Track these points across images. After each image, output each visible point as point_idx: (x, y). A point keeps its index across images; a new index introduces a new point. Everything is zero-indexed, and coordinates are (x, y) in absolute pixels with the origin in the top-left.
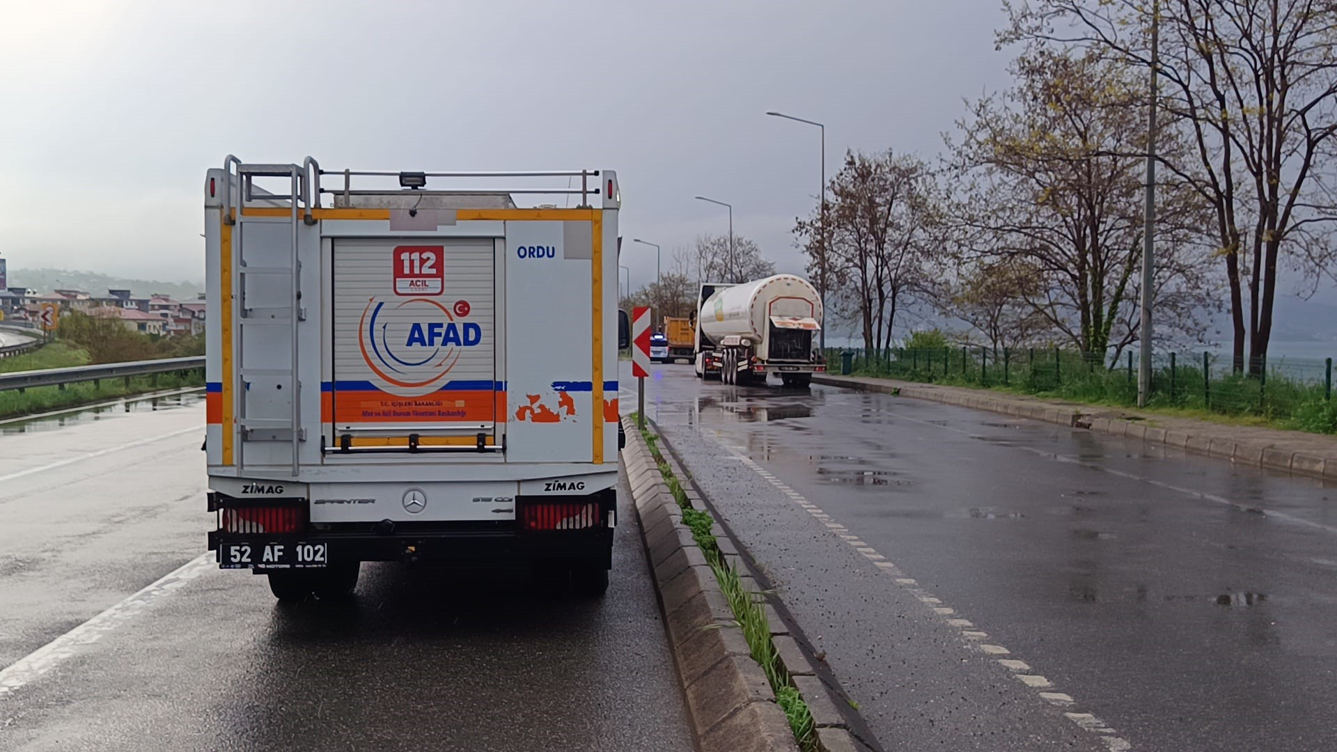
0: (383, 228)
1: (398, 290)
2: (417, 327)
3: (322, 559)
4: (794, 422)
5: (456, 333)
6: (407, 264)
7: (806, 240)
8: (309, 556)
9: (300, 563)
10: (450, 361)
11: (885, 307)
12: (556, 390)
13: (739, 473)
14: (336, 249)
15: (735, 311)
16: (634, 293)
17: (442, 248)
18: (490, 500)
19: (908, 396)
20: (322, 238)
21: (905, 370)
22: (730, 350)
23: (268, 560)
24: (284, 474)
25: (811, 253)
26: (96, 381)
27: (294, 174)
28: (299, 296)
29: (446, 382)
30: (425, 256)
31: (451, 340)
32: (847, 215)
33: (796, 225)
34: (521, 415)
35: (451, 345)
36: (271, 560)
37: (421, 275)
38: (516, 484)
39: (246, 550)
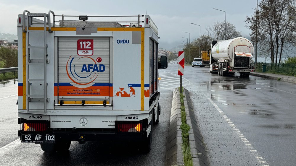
0: (73, 34)
1: (79, 54)
2: (85, 66)
3: (54, 140)
4: (238, 91)
5: (97, 68)
6: (81, 45)
7: (250, 24)
8: (49, 139)
9: (46, 141)
10: (95, 77)
11: (279, 48)
12: (129, 86)
13: (210, 110)
14: (59, 40)
15: (223, 50)
16: (192, 42)
17: (93, 40)
18: (108, 122)
19: (283, 81)
20: (54, 37)
21: (285, 71)
22: (221, 64)
23: (36, 140)
24: (42, 112)
25: (252, 29)
26: (4, 73)
27: (45, 16)
28: (47, 56)
29: (94, 84)
30: (87, 43)
31: (96, 70)
32: (265, 15)
33: (247, 19)
34: (118, 94)
35: (96, 71)
36: (38, 140)
37: (86, 49)
38: (116, 117)
39: (30, 137)
